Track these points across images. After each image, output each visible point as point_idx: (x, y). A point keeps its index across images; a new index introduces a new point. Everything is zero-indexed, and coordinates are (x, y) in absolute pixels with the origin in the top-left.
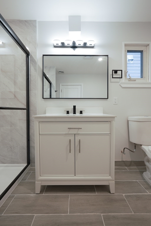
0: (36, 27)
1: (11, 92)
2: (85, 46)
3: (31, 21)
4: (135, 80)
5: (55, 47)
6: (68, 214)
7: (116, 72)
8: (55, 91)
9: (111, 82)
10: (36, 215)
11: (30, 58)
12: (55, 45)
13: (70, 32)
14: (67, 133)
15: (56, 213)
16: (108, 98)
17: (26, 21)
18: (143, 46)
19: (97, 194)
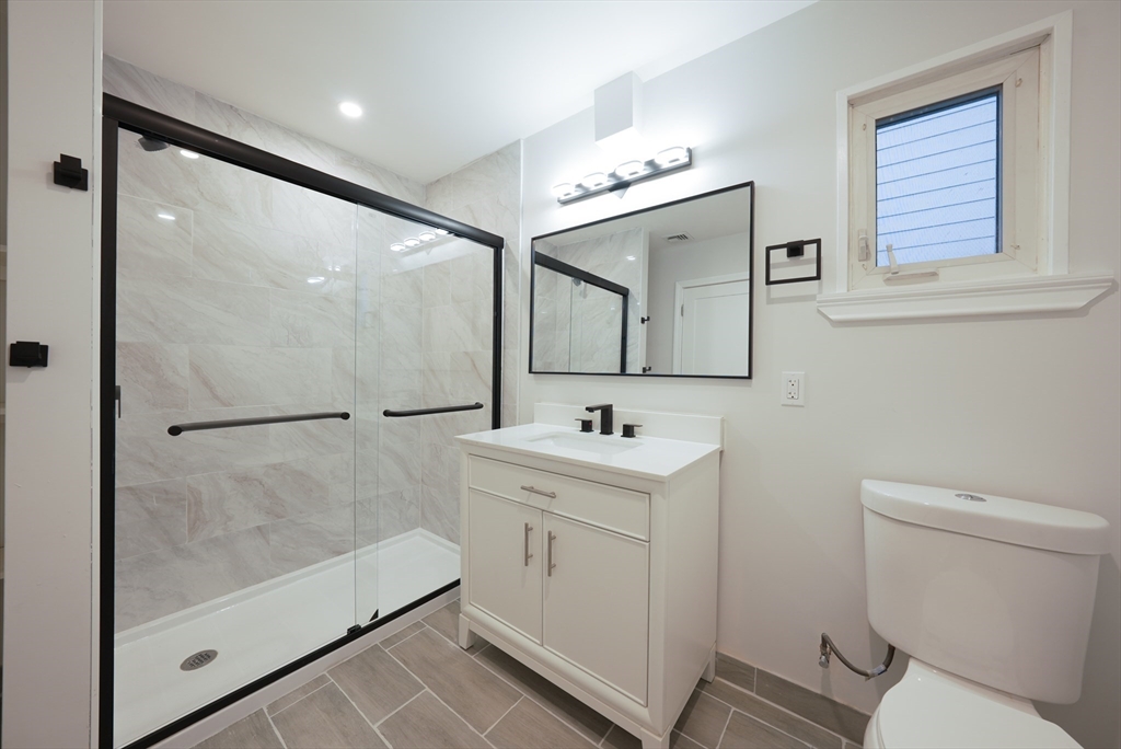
0: (519, 158)
1: (466, 353)
2: (656, 172)
3: (508, 147)
4: (934, 274)
5: (565, 203)
6: (482, 736)
7: (795, 250)
8: (643, 320)
9: (770, 301)
10: (427, 689)
11: (506, 253)
12: (563, 198)
13: (601, 143)
14: (524, 502)
15: (462, 714)
16: (750, 377)
17: (498, 153)
18: (1003, 57)
19: (599, 746)
